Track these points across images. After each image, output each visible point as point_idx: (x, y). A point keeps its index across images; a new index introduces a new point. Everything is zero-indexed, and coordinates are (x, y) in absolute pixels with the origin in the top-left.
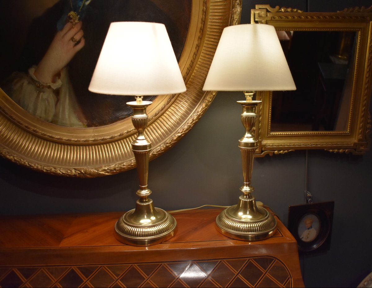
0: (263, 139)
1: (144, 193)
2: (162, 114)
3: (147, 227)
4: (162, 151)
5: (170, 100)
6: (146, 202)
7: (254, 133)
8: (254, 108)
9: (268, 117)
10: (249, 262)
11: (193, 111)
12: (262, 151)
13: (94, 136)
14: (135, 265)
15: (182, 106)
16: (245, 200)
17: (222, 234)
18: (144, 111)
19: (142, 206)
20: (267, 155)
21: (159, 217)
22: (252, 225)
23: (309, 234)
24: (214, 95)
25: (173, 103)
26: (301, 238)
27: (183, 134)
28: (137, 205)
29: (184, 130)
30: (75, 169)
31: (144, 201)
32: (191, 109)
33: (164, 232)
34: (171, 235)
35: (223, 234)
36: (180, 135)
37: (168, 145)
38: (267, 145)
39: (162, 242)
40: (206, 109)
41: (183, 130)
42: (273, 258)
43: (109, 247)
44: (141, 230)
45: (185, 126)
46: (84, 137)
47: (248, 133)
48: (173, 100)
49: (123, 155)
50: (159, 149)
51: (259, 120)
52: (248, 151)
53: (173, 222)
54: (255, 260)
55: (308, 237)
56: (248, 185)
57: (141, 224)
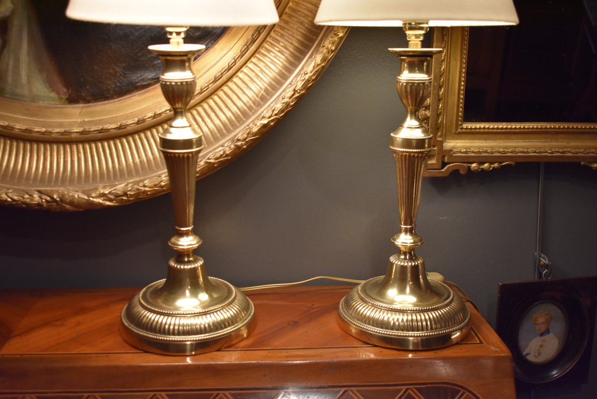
0: (445, 137)
1: (185, 244)
2: (230, 79)
3: (189, 314)
4: (227, 155)
5: (247, 49)
6: (189, 262)
7: (427, 123)
8: (425, 64)
9: (459, 89)
10: (406, 394)
11: (294, 71)
12: (444, 164)
13: (83, 123)
14: (161, 395)
15: (272, 62)
16: (402, 264)
17: (351, 335)
18: (187, 64)
19: (180, 270)
20: (455, 173)
21: (215, 296)
22: (414, 317)
23: (541, 346)
24: (341, 38)
25: (252, 55)
26: (524, 353)
27: (272, 121)
28: (171, 268)
29: (276, 112)
30: (39, 192)
31: (186, 259)
32: (292, 68)
33: (226, 327)
34: (242, 335)
35: (354, 335)
36: (265, 121)
37: (239, 143)
38: (455, 150)
39: (221, 347)
40: (323, 67)
41: (273, 111)
42: (459, 388)
43: (107, 356)
44: (177, 323)
45: (276, 103)
46: (61, 125)
47: (411, 119)
48: (253, 48)
49: (144, 164)
50: (222, 153)
51: (439, 95)
52: (410, 156)
53: (246, 308)
54: (420, 390)
55: (540, 354)
56: (410, 231)
57: (177, 309)
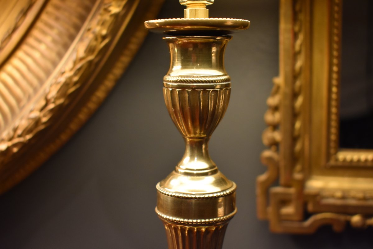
0: (309, 173)
7: (277, 150)
9: (329, 99)
12: (306, 215)
24: (116, 16)
27: (15, 145)
29: (19, 132)
38: (325, 194)
40: (90, 62)
51: (293, 108)
